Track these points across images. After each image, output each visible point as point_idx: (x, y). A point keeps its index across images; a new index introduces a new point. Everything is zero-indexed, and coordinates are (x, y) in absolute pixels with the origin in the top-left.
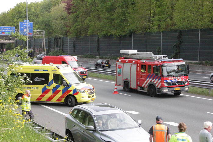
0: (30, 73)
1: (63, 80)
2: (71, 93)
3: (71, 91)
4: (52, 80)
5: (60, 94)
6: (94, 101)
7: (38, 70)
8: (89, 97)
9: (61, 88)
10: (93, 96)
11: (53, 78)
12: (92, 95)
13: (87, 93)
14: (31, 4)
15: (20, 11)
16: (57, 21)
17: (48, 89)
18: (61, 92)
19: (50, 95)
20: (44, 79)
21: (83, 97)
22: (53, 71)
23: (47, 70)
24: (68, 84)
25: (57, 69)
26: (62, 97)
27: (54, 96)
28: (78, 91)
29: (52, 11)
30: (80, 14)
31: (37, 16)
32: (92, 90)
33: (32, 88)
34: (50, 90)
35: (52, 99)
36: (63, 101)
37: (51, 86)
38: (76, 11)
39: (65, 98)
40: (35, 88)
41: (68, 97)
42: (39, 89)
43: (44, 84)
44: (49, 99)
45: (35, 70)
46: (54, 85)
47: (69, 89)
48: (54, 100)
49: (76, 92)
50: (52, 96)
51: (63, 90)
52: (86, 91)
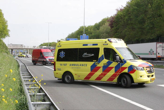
0: (78, 49)
1: (116, 54)
2: (126, 71)
3: (125, 68)
4: (103, 55)
5: (112, 72)
6: (153, 82)
7: (87, 45)
8: (148, 76)
9: (114, 64)
10: (152, 76)
11: (103, 53)
12: (151, 74)
13: (146, 71)
14: (88, 26)
15: (81, 31)
16: (103, 35)
17: (97, 66)
18: (114, 69)
19: (100, 73)
20: (93, 55)
21: (141, 77)
22: (103, 45)
23: (97, 45)
24: (122, 59)
25: (108, 42)
26: (114, 76)
27: (104, 75)
28: (135, 68)
29: (100, 29)
30: (119, 27)
31: (91, 33)
32: (151, 68)
33: (80, 65)
34: (100, 67)
35: (102, 78)
36: (115, 80)
37: (101, 62)
38: (116, 26)
39: (118, 77)
40: (83, 65)
41: (122, 76)
42: (88, 66)
43: (94, 61)
44: (99, 78)
45: (84, 45)
46: (105, 61)
47: (123, 66)
48: (105, 79)
49: (132, 69)
50: (102, 74)
51: (115, 67)
52: (145, 68)
